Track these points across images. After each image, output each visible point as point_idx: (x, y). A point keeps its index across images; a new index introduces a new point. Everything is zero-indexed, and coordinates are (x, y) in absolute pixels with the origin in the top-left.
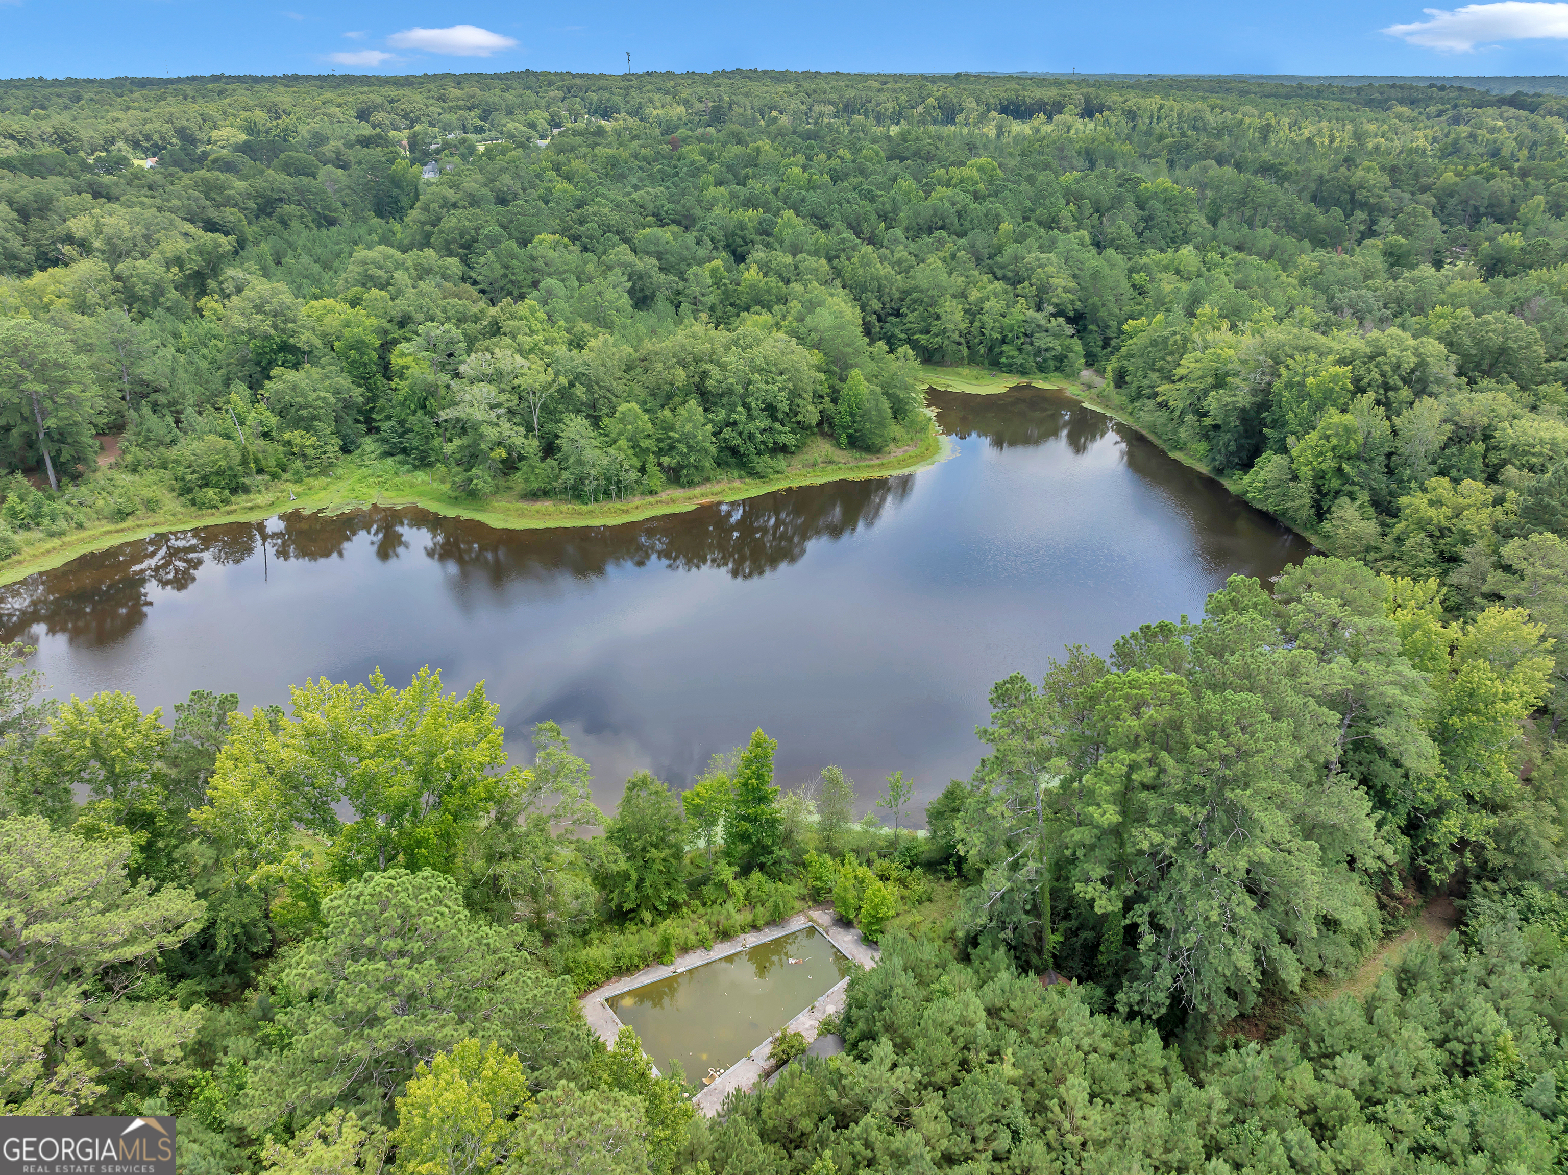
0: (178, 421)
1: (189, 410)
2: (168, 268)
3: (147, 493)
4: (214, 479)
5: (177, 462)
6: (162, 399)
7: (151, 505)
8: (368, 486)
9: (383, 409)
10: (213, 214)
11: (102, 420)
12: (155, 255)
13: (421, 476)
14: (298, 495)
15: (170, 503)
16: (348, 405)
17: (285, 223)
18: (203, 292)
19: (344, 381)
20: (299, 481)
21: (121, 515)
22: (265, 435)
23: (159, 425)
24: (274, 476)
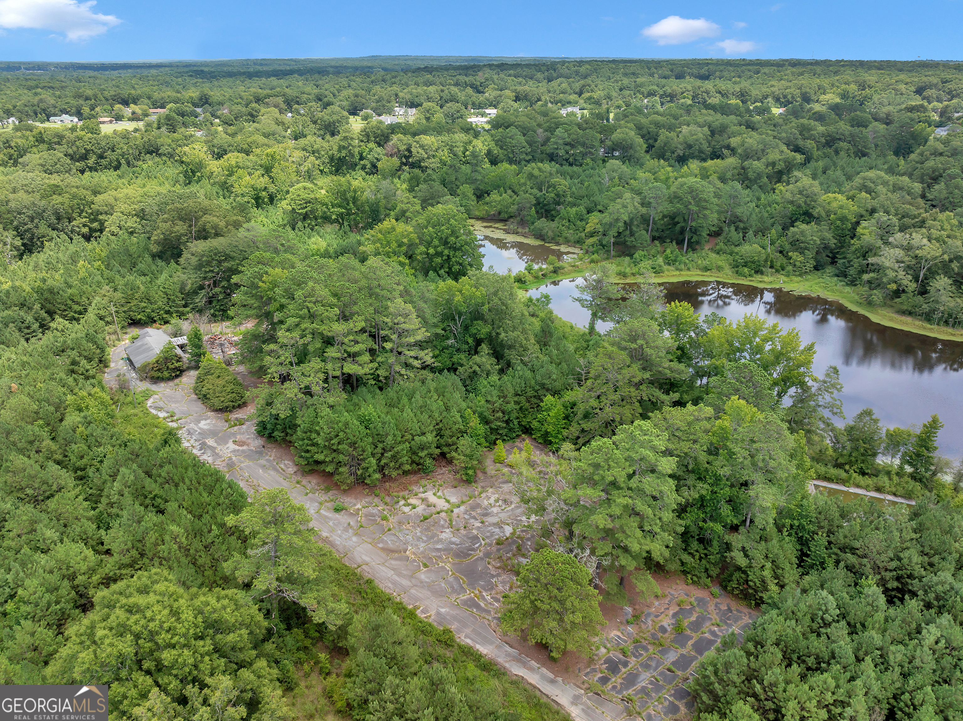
0: (744, 236)
1: (751, 232)
2: (767, 166)
3: (720, 263)
4: (750, 264)
5: (737, 253)
6: (741, 225)
7: (719, 268)
8: (820, 287)
9: (843, 253)
10: (800, 143)
11: (713, 229)
12: (764, 160)
13: (848, 289)
14: (784, 282)
15: (728, 270)
16: (826, 247)
17: (837, 152)
18: (779, 181)
19: (828, 235)
20: (788, 276)
21: (706, 269)
22: (781, 252)
23: (735, 236)
24: (777, 271)
